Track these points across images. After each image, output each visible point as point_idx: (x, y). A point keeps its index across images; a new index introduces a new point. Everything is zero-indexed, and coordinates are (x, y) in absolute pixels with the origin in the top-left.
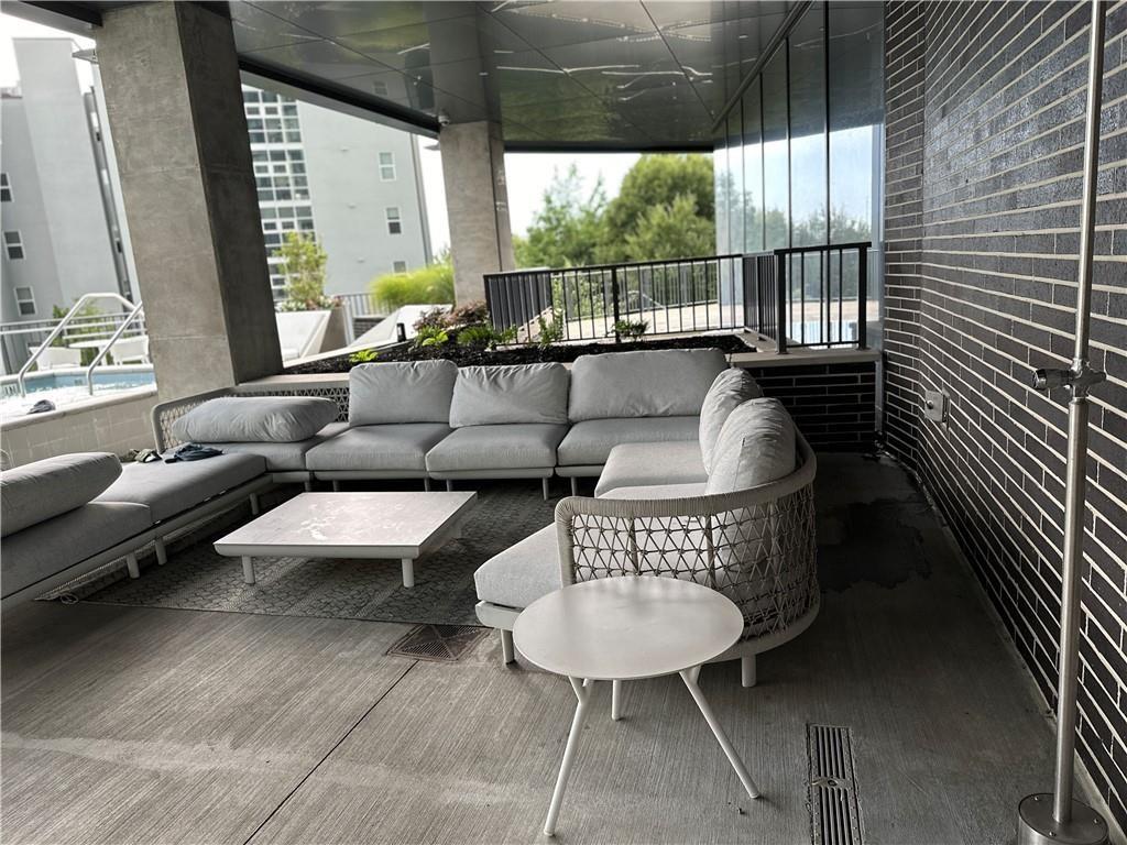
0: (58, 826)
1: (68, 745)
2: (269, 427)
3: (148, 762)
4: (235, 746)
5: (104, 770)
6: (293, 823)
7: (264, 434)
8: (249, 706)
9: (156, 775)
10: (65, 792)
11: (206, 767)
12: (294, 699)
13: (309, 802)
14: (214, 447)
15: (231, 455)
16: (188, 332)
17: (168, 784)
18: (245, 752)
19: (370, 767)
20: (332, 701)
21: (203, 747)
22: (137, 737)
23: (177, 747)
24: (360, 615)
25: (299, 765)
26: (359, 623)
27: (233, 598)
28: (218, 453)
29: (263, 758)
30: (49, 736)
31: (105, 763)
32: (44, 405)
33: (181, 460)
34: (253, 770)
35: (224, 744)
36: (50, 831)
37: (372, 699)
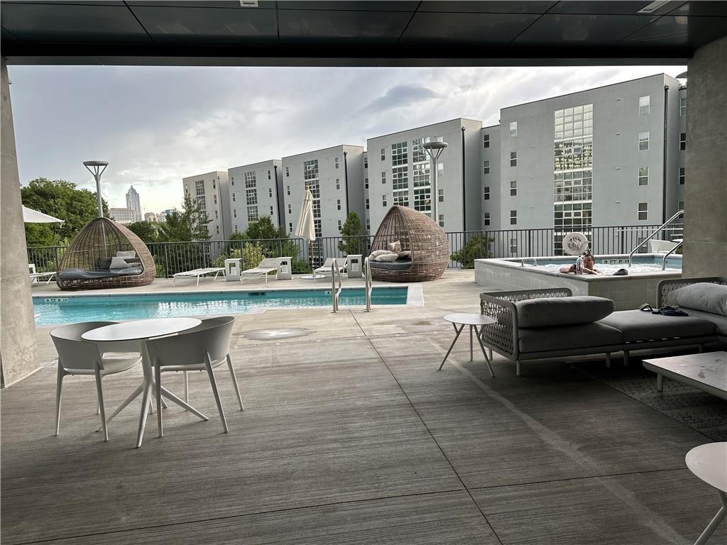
0: (500, 439)
1: (525, 417)
2: (723, 306)
3: (544, 437)
4: (579, 449)
5: (528, 430)
6: (571, 487)
7: (719, 310)
8: (601, 439)
9: (542, 442)
10: (510, 431)
11: (562, 450)
12: (624, 447)
13: (585, 485)
14: (684, 311)
15: (693, 317)
16: (706, 239)
17: (543, 446)
18: (581, 454)
19: (627, 490)
20: (640, 458)
21: (568, 443)
22: (548, 427)
23: (559, 438)
24: (702, 430)
25: (597, 471)
26: (699, 434)
27: (644, 394)
28: (687, 315)
29: (586, 460)
30: (523, 411)
31: (531, 429)
32: (623, 272)
33: (662, 314)
34: (577, 462)
35: (575, 447)
36: (497, 439)
37: (662, 468)
